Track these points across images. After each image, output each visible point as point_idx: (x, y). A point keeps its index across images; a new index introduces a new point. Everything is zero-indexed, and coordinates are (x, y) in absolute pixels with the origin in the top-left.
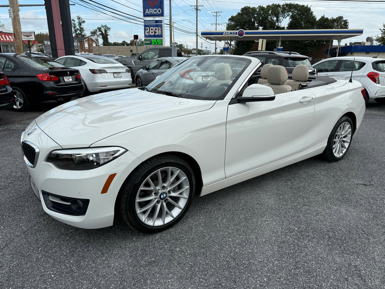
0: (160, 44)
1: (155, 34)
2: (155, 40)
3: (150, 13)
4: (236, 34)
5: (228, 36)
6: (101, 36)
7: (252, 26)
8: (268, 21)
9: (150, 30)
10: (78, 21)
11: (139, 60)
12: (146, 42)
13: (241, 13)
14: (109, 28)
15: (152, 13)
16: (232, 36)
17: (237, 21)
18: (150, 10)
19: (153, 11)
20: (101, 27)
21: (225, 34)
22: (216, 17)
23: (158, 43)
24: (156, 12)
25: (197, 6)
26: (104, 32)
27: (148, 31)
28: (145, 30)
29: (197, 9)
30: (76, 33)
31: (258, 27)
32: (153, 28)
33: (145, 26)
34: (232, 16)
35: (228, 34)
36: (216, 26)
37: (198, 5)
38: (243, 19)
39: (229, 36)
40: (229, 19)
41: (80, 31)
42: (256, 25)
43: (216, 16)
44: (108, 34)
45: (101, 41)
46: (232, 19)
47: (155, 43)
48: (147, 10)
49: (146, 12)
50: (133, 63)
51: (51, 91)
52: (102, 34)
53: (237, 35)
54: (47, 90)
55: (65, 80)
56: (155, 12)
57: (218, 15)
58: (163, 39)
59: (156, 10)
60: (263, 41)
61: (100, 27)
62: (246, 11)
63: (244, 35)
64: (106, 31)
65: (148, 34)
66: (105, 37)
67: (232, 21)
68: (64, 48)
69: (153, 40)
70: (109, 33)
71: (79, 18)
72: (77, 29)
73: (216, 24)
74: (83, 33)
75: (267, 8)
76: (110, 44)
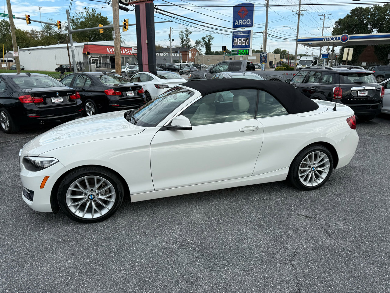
0: (246, 54)
1: (243, 45)
2: (242, 50)
3: (239, 24)
4: (339, 39)
5: (328, 42)
6: (205, 46)
7: (363, 29)
8: (385, 22)
9: (238, 41)
10: (186, 32)
11: (210, 74)
12: (234, 53)
13: (351, 14)
14: (213, 38)
15: (242, 24)
16: (334, 41)
17: (345, 24)
18: (239, 22)
19: (242, 22)
20: (206, 37)
21: (325, 40)
22: (324, 21)
23: (245, 53)
24: (246, 23)
25: (299, 11)
26: (207, 42)
27: (236, 42)
28: (233, 41)
29: (299, 15)
30: (183, 44)
31: (372, 30)
32: (241, 39)
33: (233, 37)
34: (339, 19)
35: (329, 39)
36: (323, 30)
37: (301, 10)
38: (353, 21)
39: (330, 42)
40: (336, 22)
41: (187, 42)
42: (369, 26)
43: (324, 19)
44: (211, 44)
45: (204, 50)
46: (339, 22)
47: (242, 53)
48: (237, 21)
49: (236, 24)
50: (205, 76)
51: (116, 103)
52: (206, 44)
53: (340, 41)
54: (112, 103)
55: (128, 95)
56: (244, 23)
57: (325, 18)
58: (250, 49)
59: (246, 21)
60: (349, 50)
61: (204, 37)
62: (357, 12)
63: (349, 40)
64: (209, 41)
65: (236, 45)
66: (208, 46)
67: (339, 25)
68: (147, 63)
69: (240, 50)
70: (212, 42)
71: (187, 30)
72: (184, 40)
73: (323, 28)
74: (189, 44)
75: (384, 8)
76: (212, 53)
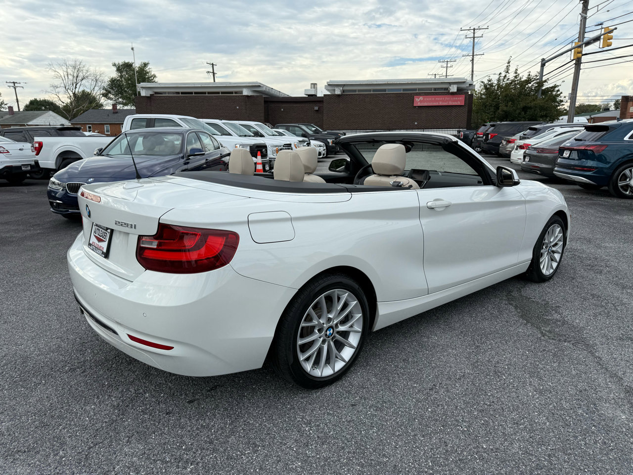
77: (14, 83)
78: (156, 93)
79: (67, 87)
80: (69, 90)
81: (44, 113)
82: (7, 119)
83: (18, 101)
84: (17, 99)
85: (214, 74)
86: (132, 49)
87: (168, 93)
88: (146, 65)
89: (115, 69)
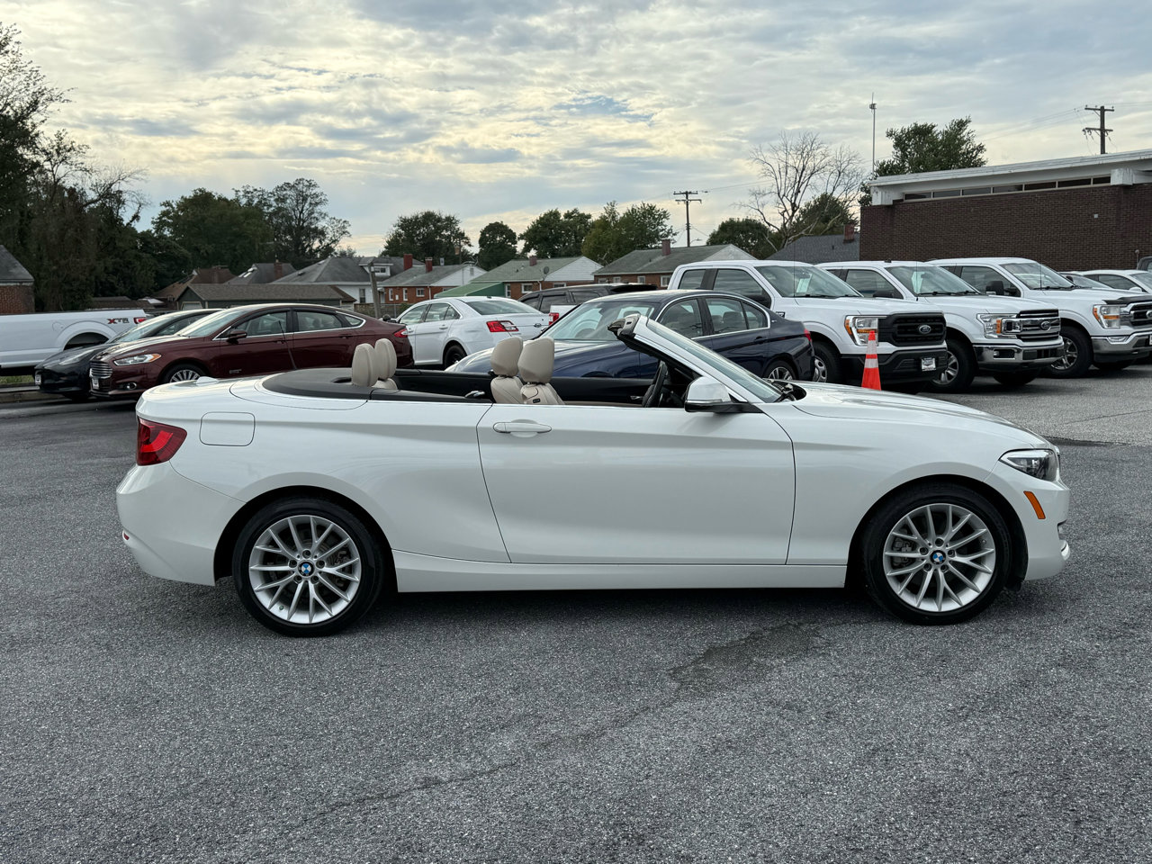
77: (687, 193)
78: (908, 196)
79: (782, 194)
80: (784, 199)
81: (720, 249)
82: (657, 263)
83: (688, 229)
84: (688, 224)
85: (1103, 131)
86: (873, 106)
87: (935, 194)
88: (961, 125)
89: (891, 141)
